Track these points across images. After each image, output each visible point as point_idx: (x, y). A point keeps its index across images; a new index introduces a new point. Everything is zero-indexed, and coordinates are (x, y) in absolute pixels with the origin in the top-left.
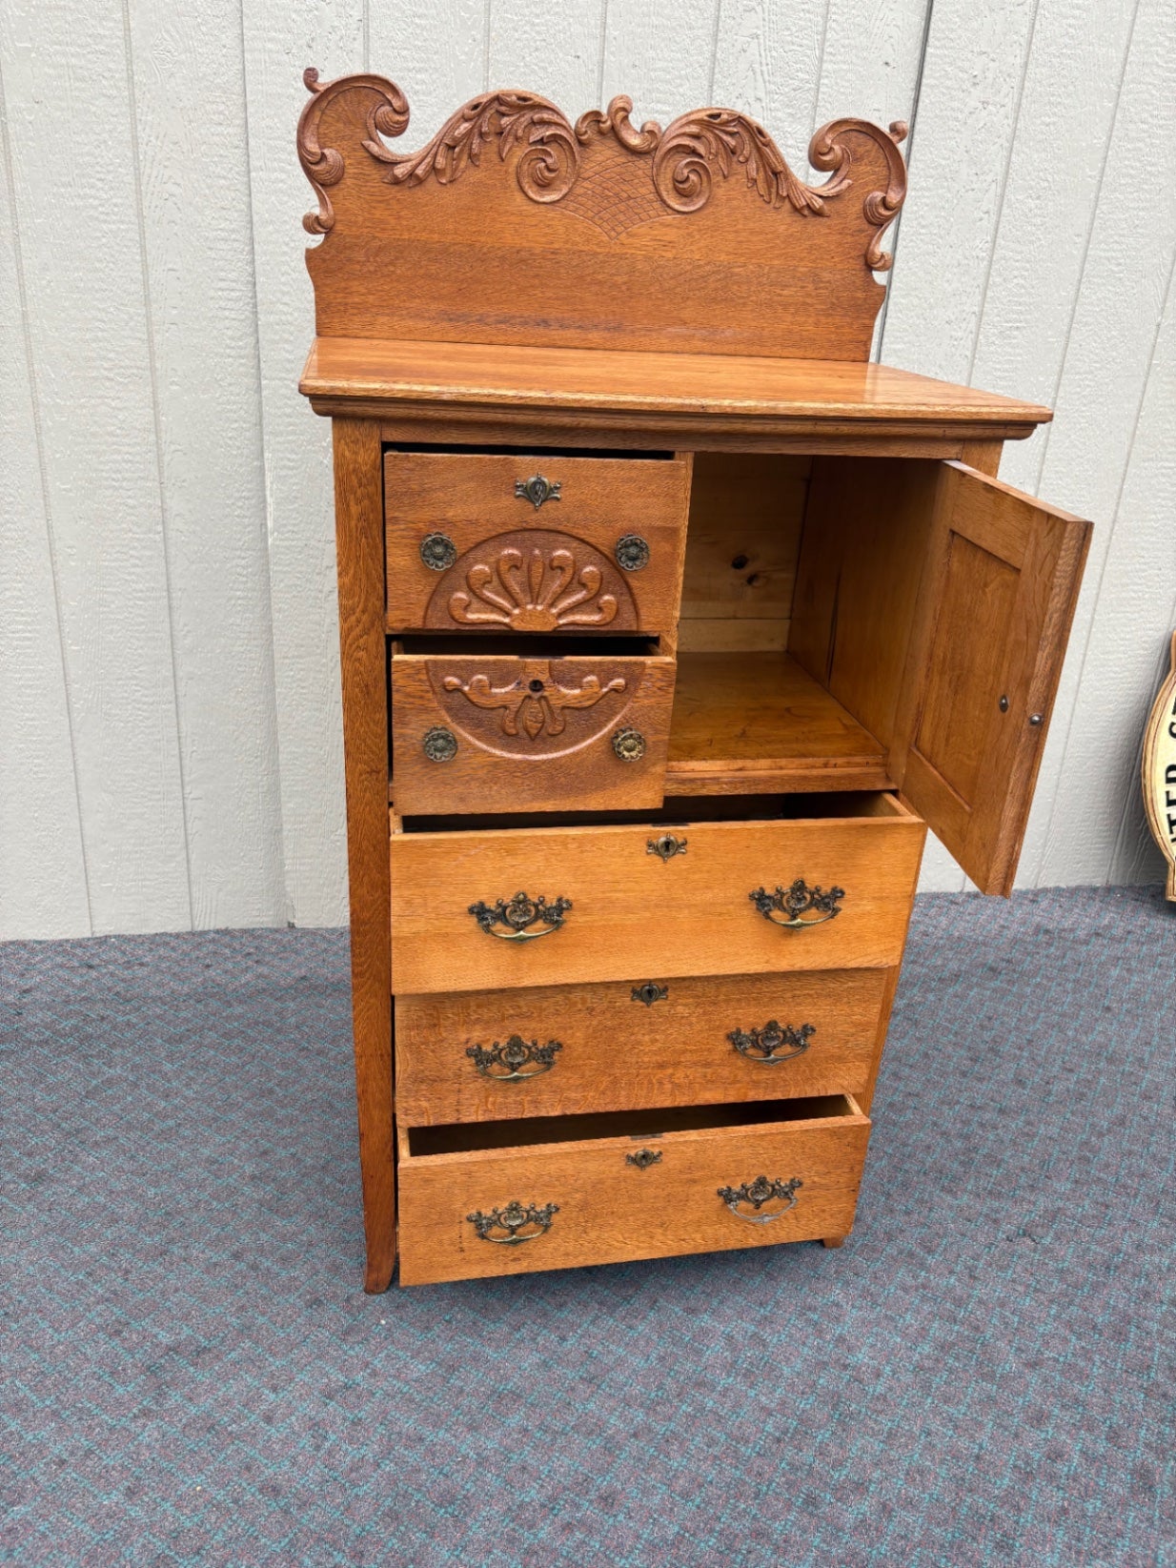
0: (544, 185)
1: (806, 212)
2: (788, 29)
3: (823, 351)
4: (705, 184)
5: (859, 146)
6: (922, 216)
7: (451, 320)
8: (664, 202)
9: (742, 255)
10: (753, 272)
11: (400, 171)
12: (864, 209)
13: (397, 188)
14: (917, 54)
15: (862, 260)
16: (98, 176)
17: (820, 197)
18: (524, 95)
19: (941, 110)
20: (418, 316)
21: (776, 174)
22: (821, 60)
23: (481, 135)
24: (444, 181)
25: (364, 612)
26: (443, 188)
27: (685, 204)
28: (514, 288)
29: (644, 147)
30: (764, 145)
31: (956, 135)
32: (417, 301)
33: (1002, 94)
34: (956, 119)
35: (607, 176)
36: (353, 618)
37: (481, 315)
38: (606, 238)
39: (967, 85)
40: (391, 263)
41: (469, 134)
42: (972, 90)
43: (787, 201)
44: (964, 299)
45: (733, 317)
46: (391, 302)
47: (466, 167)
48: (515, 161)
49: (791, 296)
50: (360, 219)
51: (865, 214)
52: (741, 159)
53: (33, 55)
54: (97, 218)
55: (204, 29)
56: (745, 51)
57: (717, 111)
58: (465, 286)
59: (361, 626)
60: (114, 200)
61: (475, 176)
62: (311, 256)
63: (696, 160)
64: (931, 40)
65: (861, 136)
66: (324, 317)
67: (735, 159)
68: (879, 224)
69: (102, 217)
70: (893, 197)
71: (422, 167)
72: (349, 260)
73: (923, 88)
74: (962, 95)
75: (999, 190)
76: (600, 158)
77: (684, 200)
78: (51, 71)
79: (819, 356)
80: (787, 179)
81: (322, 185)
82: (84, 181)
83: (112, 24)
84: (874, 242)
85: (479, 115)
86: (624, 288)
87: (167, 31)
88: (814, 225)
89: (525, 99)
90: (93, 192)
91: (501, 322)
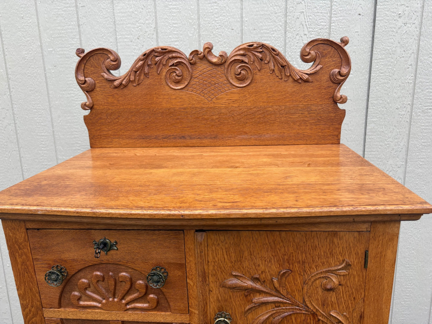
0: (178, 82)
1: (300, 81)
2: (316, 8)
3: (316, 141)
4: (249, 74)
5: (324, 50)
6: (381, 69)
7: (143, 138)
8: (231, 84)
9: (271, 102)
10: (277, 109)
11: (116, 83)
12: (330, 77)
13: (116, 90)
14: (373, 9)
15: (331, 100)
16: (74, 87)
17: (307, 74)
18: (164, 48)
19: (385, 29)
20: (129, 138)
21: (284, 66)
22: (331, 17)
23: (149, 65)
24: (135, 85)
25: (32, 307)
26: (135, 87)
27: (240, 84)
28: (169, 124)
29: (219, 62)
30: (275, 55)
31: (393, 37)
32: (129, 132)
33: (413, 19)
34: (393, 31)
35: (205, 75)
36: (28, 310)
37: (156, 136)
38: (206, 101)
39: (397, 18)
40: (117, 118)
41: (143, 66)
42: (399, 19)
43: (290, 77)
44: (404, 99)
45: (269, 129)
46: (118, 133)
47: (144, 79)
48: (164, 74)
49: (297, 118)
50: (103, 103)
51: (331, 79)
52: (266, 62)
53: (53, 52)
54: (74, 100)
55: (104, 37)
56: (298, 18)
57: (252, 44)
58: (148, 125)
59: (32, 313)
60: (79, 94)
61: (147, 81)
62: (86, 118)
63: (244, 65)
64: (378, 3)
65: (325, 46)
66: (92, 140)
67: (263, 62)
68: (339, 83)
69: (76, 100)
70: (344, 71)
71: (125, 81)
72: (101, 118)
73: (376, 21)
74: (394, 22)
75: (415, 56)
76: (200, 68)
77: (241, 82)
78: (59, 56)
79: (314, 143)
80: (289, 68)
81: (87, 92)
82: (70, 89)
83: (76, 40)
84: (336, 91)
85: (146, 58)
86: (217, 121)
87: (93, 40)
88: (305, 86)
89: (165, 49)
90: (72, 92)
91: (165, 138)
